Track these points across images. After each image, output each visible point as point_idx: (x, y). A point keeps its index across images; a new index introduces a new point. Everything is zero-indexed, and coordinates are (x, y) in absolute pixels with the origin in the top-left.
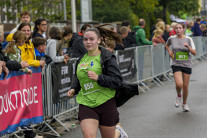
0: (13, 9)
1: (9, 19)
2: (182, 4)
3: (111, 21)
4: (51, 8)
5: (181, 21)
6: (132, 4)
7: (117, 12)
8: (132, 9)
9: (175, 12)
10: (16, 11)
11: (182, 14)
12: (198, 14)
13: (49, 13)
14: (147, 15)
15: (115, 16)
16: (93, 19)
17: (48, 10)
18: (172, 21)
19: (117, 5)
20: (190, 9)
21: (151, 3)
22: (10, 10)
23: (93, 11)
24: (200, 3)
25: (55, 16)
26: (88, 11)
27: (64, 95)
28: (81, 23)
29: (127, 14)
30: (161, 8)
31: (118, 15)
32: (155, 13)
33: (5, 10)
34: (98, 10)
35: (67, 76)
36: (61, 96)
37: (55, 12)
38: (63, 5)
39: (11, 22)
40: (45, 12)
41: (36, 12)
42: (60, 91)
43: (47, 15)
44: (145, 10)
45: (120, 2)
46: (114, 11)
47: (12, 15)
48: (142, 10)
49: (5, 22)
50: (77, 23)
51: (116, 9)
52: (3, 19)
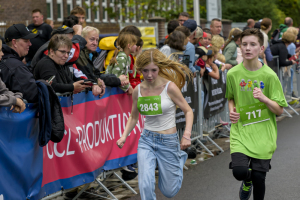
0: (116, 3)
1: (111, 16)
4: (167, 2)
7: (256, 7)
10: (120, 6)
13: (164, 9)
14: (297, 11)
15: (253, 13)
16: (223, 18)
17: (162, 4)
22: (112, 5)
23: (223, 5)
25: (171, 12)
26: (216, 6)
28: (206, 22)
31: (257, 11)
33: (104, 4)
34: (230, 5)
35: (186, 95)
37: (172, 7)
39: (113, 21)
40: (158, 8)
41: (146, 7)
43: (160, 11)
44: (294, 5)
46: (252, 6)
47: (114, 11)
48: (290, 6)
49: (105, 21)
50: (201, 22)
51: (255, 4)
52: (102, 17)
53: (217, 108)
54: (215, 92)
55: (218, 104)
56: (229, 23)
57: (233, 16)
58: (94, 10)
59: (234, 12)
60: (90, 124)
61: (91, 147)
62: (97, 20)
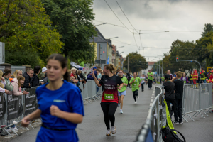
2: (81, 53)
3: (21, 64)
5: (80, 67)
6: (39, 51)
8: (39, 55)
9: (75, 59)
11: (80, 62)
12: (93, 62)
18: (72, 67)
19: (26, 52)
21: (55, 51)
24: (96, 53)
29: (35, 59)
30: (64, 55)
45: (29, 49)
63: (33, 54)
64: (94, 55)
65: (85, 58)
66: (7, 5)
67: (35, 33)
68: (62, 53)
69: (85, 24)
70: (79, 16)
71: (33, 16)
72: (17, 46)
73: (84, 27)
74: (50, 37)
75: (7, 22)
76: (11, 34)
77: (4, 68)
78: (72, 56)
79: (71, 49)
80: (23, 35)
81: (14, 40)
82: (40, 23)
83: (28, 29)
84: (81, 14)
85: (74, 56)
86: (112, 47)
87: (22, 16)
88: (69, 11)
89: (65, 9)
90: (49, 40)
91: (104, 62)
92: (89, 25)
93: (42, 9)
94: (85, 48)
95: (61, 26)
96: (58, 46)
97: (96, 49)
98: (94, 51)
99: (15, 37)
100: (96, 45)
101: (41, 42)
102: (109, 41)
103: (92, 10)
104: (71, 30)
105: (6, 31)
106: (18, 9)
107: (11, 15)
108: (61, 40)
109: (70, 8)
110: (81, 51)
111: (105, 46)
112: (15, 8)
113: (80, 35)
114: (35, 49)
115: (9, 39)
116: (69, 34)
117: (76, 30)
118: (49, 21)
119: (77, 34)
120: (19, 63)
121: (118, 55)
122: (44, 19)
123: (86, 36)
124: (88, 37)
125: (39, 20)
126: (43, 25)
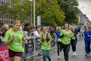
0: (13, 20)
1: (12, 23)
2: (73, 21)
4: (27, 20)
6: (55, 20)
8: (55, 22)
10: (14, 21)
11: (73, 24)
12: (78, 24)
15: (49, 24)
19: (50, 20)
20: (76, 23)
21: (62, 20)
22: (12, 20)
23: (41, 22)
24: (79, 21)
26: (39, 22)
27: (29, 51)
29: (53, 23)
30: (65, 22)
32: (63, 23)
33: (10, 20)
35: (31, 44)
36: (28, 51)
38: (31, 19)
39: (12, 24)
40: (24, 22)
42: (28, 49)
43: (25, 22)
45: (51, 19)
46: (49, 22)
48: (58, 22)
49: (10, 24)
50: (35, 26)
51: (50, 22)
52: (9, 23)
53: (39, 48)
54: (38, 44)
55: (39, 47)
56: (43, 26)
57: (44, 24)
58: (7, 21)
59: (44, 23)
60: (5, 51)
61: (5, 57)
62: (8, 24)
63: (52, 21)
64: (78, 21)
65: (74, 23)
66: (42, 1)
67: (53, 12)
68: (65, 21)
69: (75, 8)
70: (72, 4)
71: (52, 5)
72: (46, 18)
73: (74, 9)
74: (60, 14)
75: (42, 8)
76: (43, 13)
77: (40, 27)
78: (69, 22)
79: (69, 19)
80: (48, 13)
81: (45, 15)
82: (55, 8)
83: (51, 11)
84: (73, 4)
85: (70, 22)
86: (86, 18)
87: (48, 5)
88: (68, 3)
89: (66, 2)
90: (59, 15)
91: (83, 24)
92: (76, 8)
93: (57, 2)
94: (75, 18)
95: (64, 9)
96: (63, 18)
97: (79, 19)
98: (78, 20)
99: (45, 14)
100: (79, 17)
101: (56, 16)
102: (85, 15)
103: (78, 2)
104: (68, 11)
105: (41, 12)
106: (46, 2)
107: (43, 5)
108: (64, 15)
109: (68, 1)
110: (73, 20)
111: (83, 17)
112: (45, 2)
113: (72, 13)
114: (53, 19)
115: (42, 15)
116: (68, 13)
117: (71, 11)
118: (59, 7)
119: (71, 12)
120: (46, 25)
121: (89, 21)
122: (57, 6)
123: (75, 13)
124: (76, 13)
125: (55, 7)
126: (57, 9)
